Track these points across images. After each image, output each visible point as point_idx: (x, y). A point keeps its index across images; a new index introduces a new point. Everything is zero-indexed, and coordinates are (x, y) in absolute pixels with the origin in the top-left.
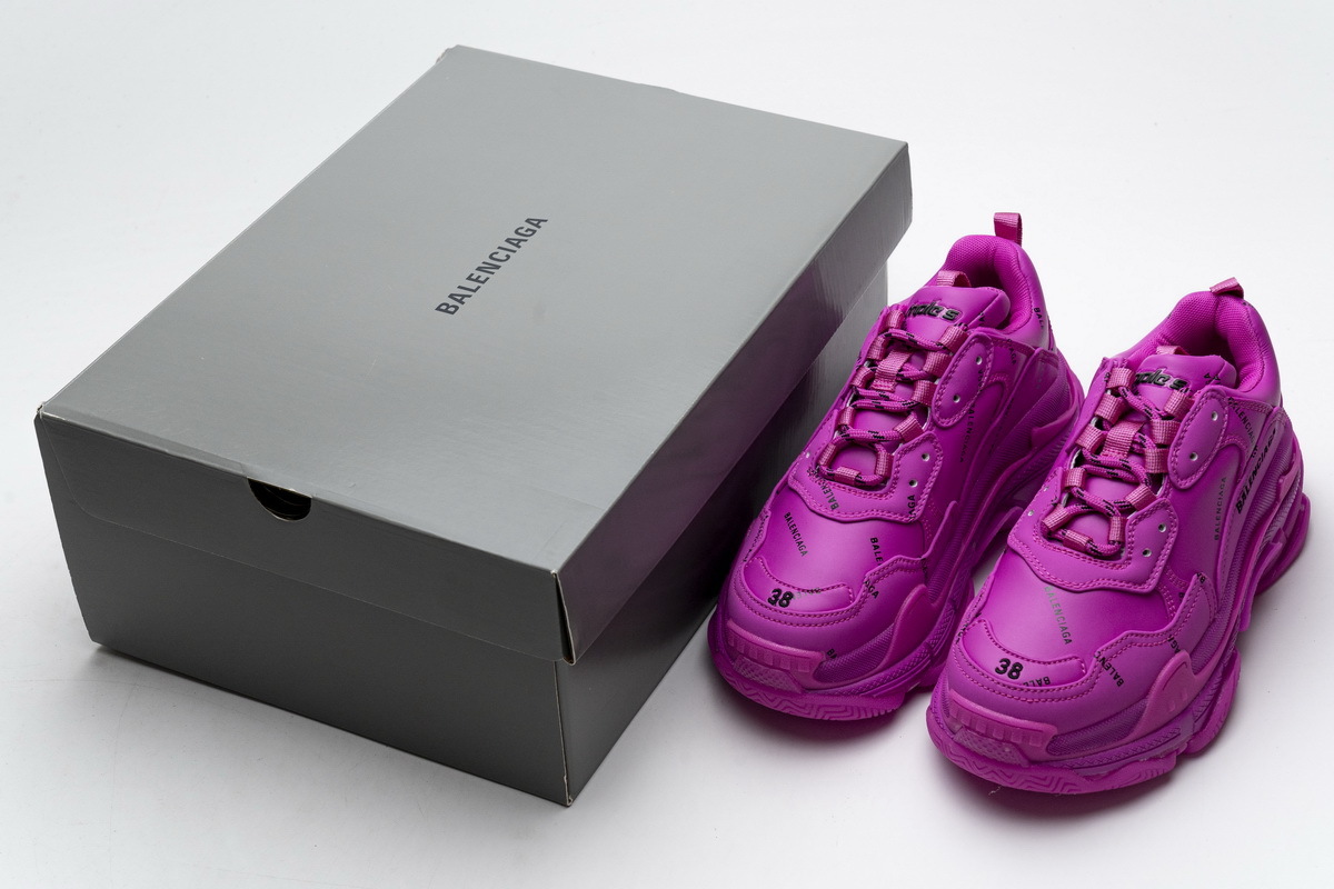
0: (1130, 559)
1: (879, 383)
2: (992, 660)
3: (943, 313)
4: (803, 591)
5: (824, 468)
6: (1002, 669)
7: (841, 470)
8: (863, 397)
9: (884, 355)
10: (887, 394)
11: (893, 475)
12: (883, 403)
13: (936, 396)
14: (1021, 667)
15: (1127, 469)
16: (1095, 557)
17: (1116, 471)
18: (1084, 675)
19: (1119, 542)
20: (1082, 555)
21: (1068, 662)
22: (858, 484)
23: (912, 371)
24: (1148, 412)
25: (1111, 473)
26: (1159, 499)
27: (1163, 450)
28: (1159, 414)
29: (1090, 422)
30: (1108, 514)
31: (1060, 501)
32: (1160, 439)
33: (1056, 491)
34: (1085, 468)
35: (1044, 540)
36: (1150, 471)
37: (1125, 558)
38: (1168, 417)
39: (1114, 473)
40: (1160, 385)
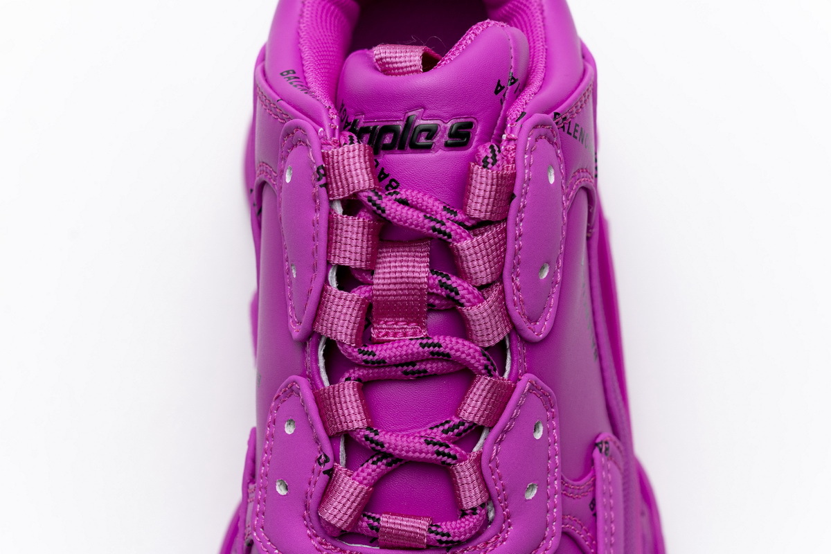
0: (507, 516)
15: (444, 356)
17: (419, 367)
19: (483, 503)
24: (440, 231)
25: (413, 373)
26: (520, 385)
27: (494, 294)
28: (460, 224)
29: (326, 281)
30: (444, 462)
31: (337, 460)
32: (484, 277)
33: (317, 441)
34: (358, 379)
35: (337, 543)
36: (487, 345)
37: (500, 518)
38: (478, 226)
39: (419, 372)
40: (427, 148)
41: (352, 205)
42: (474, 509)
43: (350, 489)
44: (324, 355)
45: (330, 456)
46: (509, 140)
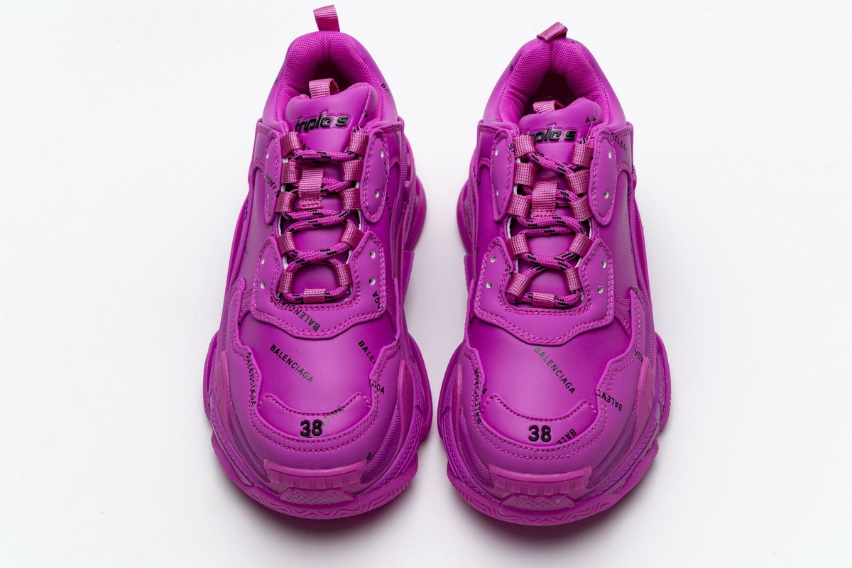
0: (589, 300)
1: (306, 203)
2: (522, 430)
3: (335, 120)
4: (328, 414)
5: (290, 295)
6: (534, 436)
7: (308, 293)
8: (296, 221)
9: (299, 177)
10: (319, 211)
11: (355, 281)
12: (321, 220)
13: (363, 198)
14: (549, 429)
15: (562, 224)
16: (563, 309)
17: (552, 229)
18: (597, 414)
19: (579, 290)
20: (552, 310)
21: (581, 409)
22: (330, 300)
23: (335, 184)
24: (561, 170)
25: (549, 231)
26: (595, 241)
27: (584, 198)
28: (570, 168)
29: (513, 192)
30: (562, 268)
31: (514, 269)
32: (580, 190)
33: (506, 260)
34: (525, 234)
35: (514, 306)
36: (581, 220)
37: (586, 300)
38: (578, 168)
39: (551, 231)
40: (556, 141)
41: (525, 159)
42: (575, 291)
43: (521, 279)
44: (510, 227)
45: (512, 266)
46: (591, 138)
